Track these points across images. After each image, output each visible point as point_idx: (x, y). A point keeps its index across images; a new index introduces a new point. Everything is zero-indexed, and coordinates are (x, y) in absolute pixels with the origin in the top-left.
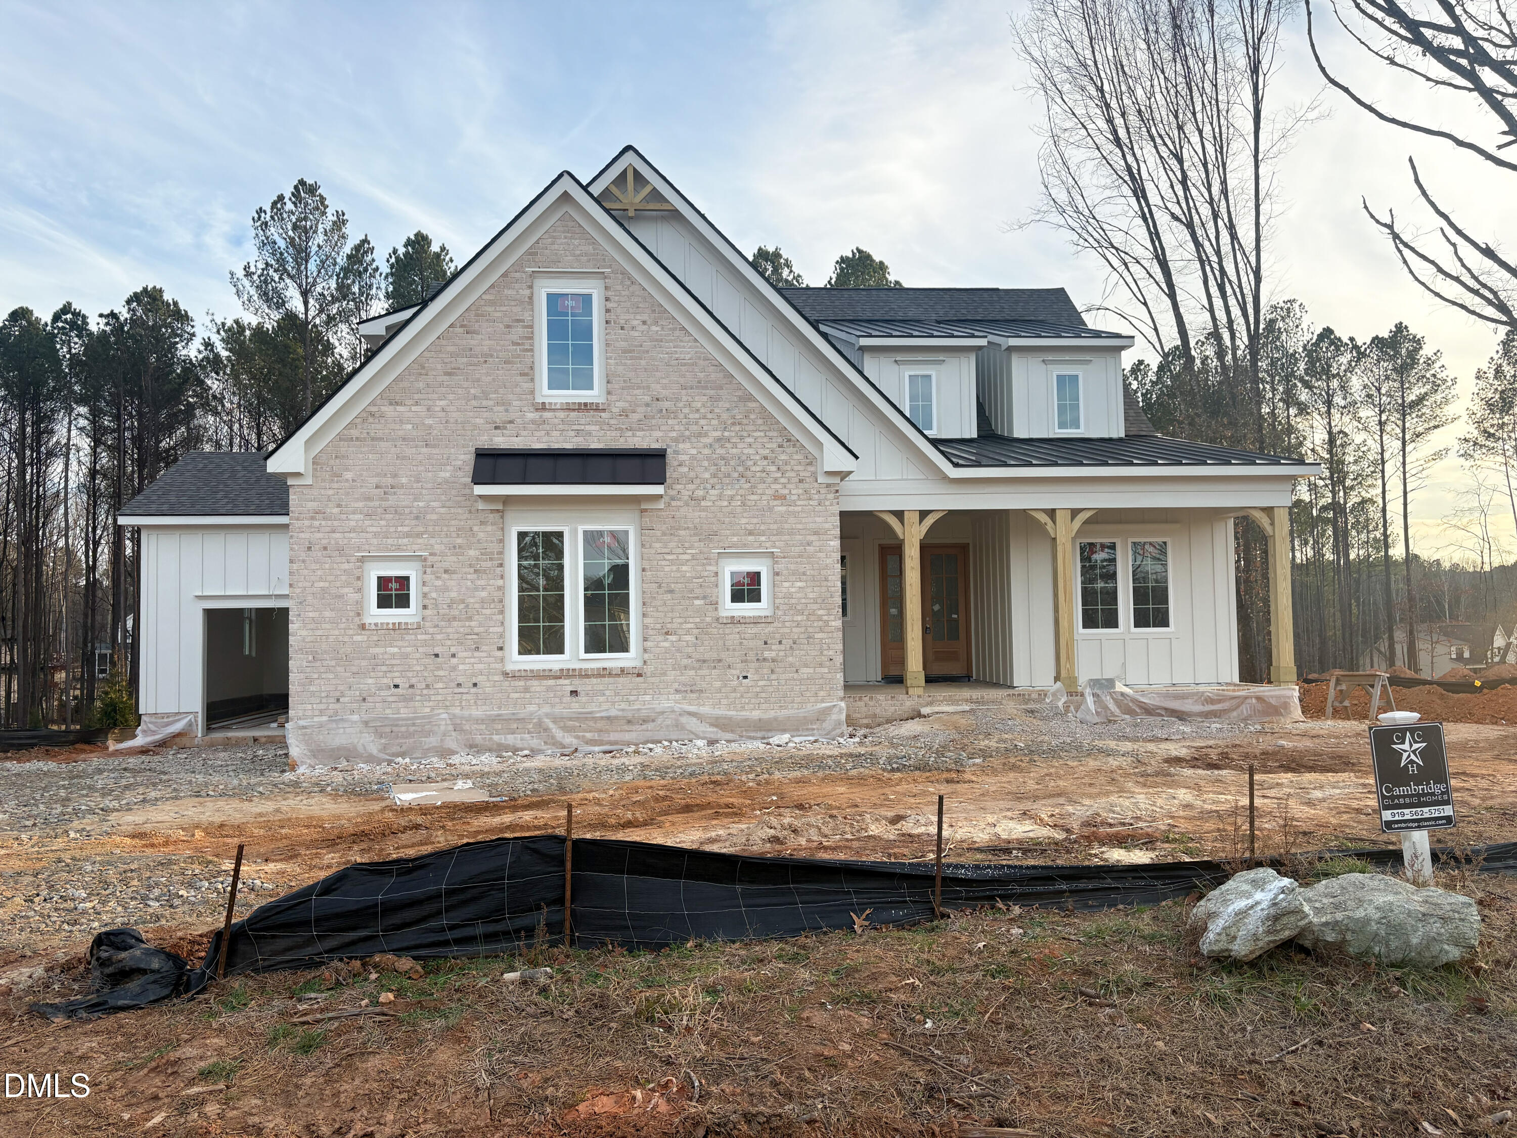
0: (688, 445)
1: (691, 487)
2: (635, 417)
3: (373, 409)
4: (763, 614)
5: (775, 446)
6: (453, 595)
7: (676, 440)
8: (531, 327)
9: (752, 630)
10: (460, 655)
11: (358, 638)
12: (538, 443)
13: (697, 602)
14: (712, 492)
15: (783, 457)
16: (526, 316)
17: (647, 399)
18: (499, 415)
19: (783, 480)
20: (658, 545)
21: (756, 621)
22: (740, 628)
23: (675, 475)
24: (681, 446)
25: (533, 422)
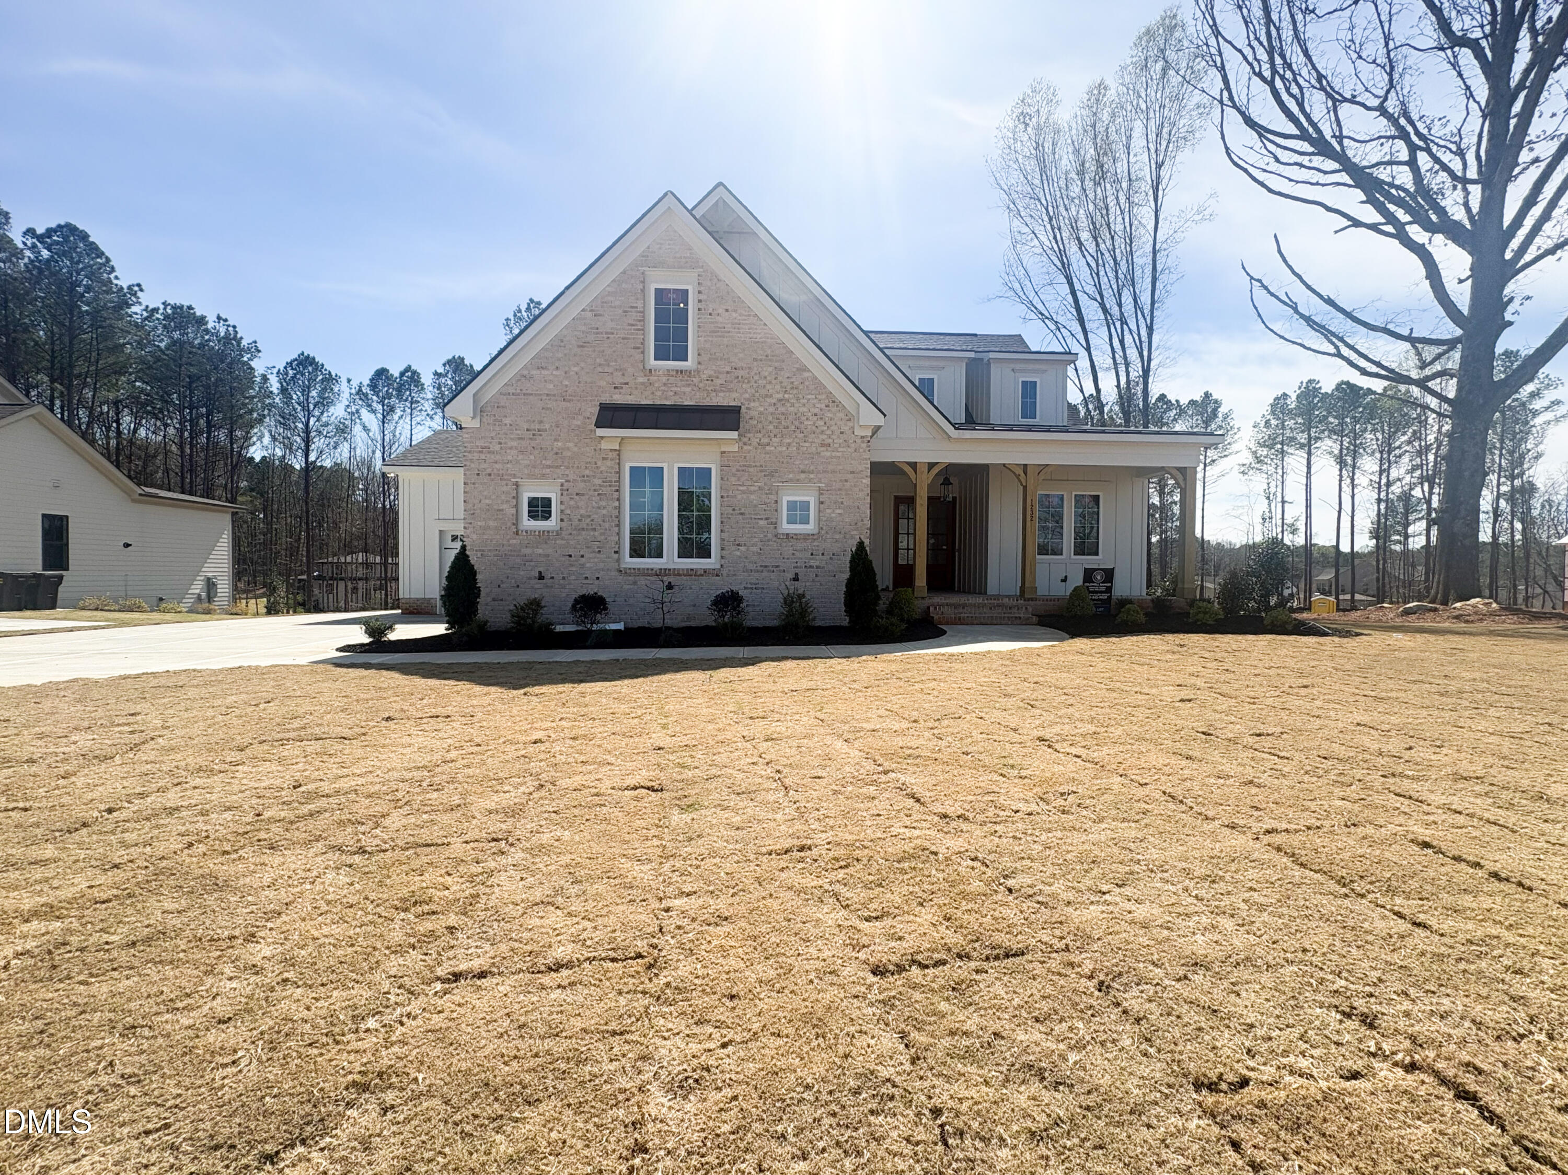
0: (756, 404)
1: (760, 435)
2: (718, 382)
3: (525, 372)
4: (810, 532)
5: (823, 406)
6: (583, 512)
7: (749, 400)
8: (643, 312)
9: (800, 545)
10: (587, 556)
11: (514, 541)
12: (645, 400)
13: (762, 523)
14: (774, 440)
15: (829, 415)
16: (640, 304)
17: (728, 369)
18: (619, 379)
19: (829, 432)
20: (733, 479)
21: (806, 537)
22: (793, 542)
23: (747, 427)
24: (752, 404)
25: (643, 384)
